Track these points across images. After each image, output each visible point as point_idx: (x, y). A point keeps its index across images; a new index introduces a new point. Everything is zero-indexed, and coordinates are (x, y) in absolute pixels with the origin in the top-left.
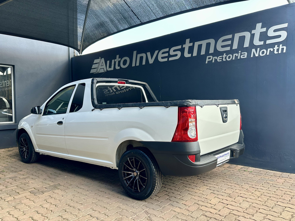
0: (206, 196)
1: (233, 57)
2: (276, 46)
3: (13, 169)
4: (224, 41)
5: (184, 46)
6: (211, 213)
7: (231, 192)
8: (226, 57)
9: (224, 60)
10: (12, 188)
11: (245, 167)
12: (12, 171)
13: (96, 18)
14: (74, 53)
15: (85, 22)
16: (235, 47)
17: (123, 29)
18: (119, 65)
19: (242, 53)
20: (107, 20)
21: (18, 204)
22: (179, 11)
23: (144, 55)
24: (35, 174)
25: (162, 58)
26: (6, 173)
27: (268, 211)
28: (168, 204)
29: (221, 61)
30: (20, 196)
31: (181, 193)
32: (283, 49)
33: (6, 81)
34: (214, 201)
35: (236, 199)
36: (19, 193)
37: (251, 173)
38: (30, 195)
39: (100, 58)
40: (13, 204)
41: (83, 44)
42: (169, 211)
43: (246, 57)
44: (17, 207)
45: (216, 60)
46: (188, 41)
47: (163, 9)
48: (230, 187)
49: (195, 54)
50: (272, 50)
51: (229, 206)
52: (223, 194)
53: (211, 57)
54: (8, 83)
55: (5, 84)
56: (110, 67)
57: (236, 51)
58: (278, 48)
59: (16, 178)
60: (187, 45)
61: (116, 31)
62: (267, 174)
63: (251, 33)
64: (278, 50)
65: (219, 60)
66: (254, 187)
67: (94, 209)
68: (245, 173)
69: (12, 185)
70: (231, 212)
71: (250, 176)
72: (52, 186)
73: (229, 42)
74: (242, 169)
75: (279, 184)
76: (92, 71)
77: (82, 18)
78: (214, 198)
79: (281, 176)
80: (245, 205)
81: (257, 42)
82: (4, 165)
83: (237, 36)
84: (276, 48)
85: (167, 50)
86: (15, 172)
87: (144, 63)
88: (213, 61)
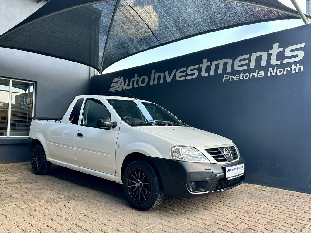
0: (222, 211)
1: (249, 76)
2: (293, 65)
3: (29, 180)
4: (241, 60)
5: (201, 65)
6: (228, 227)
7: (248, 209)
8: (243, 76)
9: (241, 79)
10: (27, 197)
11: (263, 186)
12: (28, 182)
13: (117, 39)
14: (94, 72)
15: (106, 43)
16: (252, 66)
17: (142, 50)
18: (137, 84)
19: (259, 72)
20: (128, 41)
21: (33, 211)
22: (197, 32)
23: (162, 74)
24: (50, 185)
25: (180, 77)
26: (22, 184)
27: (287, 227)
28: (184, 217)
29: (238, 79)
30: (35, 204)
31: (197, 208)
32: (300, 68)
33: (27, 99)
34: (231, 216)
35: (253, 215)
36: (34, 201)
37: (268, 192)
38: (45, 204)
39: (119, 77)
40: (28, 211)
41: (103, 64)
42: (185, 223)
43: (263, 76)
44: (31, 214)
45: (233, 79)
46: (205, 60)
47: (182, 30)
48: (247, 204)
49: (212, 73)
50: (289, 69)
51: (246, 222)
52: (240, 210)
53: (228, 76)
54: (28, 101)
55: (27, 102)
56: (129, 85)
57: (253, 70)
58: (295, 67)
59: (32, 189)
60: (205, 64)
61: (135, 51)
62: (285, 194)
63: (268, 52)
64: (295, 69)
65: (236, 79)
66: (272, 205)
67: (109, 219)
68: (262, 192)
69: (28, 195)
70: (249, 227)
71: (268, 194)
72: (68, 196)
73: (246, 62)
74: (259, 188)
75: (298, 203)
76: (111, 90)
77: (103, 39)
78: (231, 213)
79: (301, 196)
80: (264, 221)
81: (274, 61)
82: (21, 177)
83: (254, 56)
84: (293, 67)
85: (185, 69)
86: (31, 183)
87: (162, 82)
88: (230, 80)
